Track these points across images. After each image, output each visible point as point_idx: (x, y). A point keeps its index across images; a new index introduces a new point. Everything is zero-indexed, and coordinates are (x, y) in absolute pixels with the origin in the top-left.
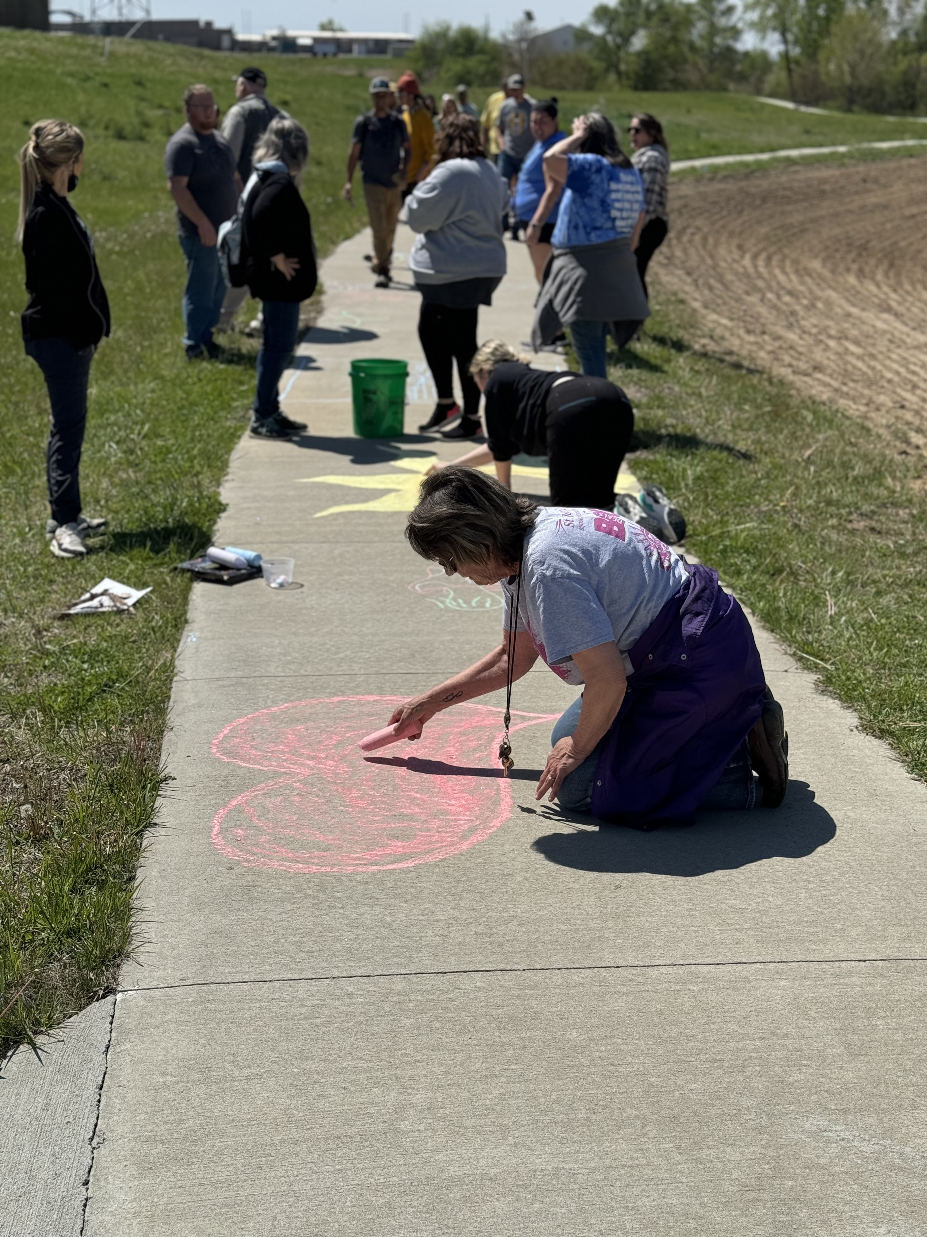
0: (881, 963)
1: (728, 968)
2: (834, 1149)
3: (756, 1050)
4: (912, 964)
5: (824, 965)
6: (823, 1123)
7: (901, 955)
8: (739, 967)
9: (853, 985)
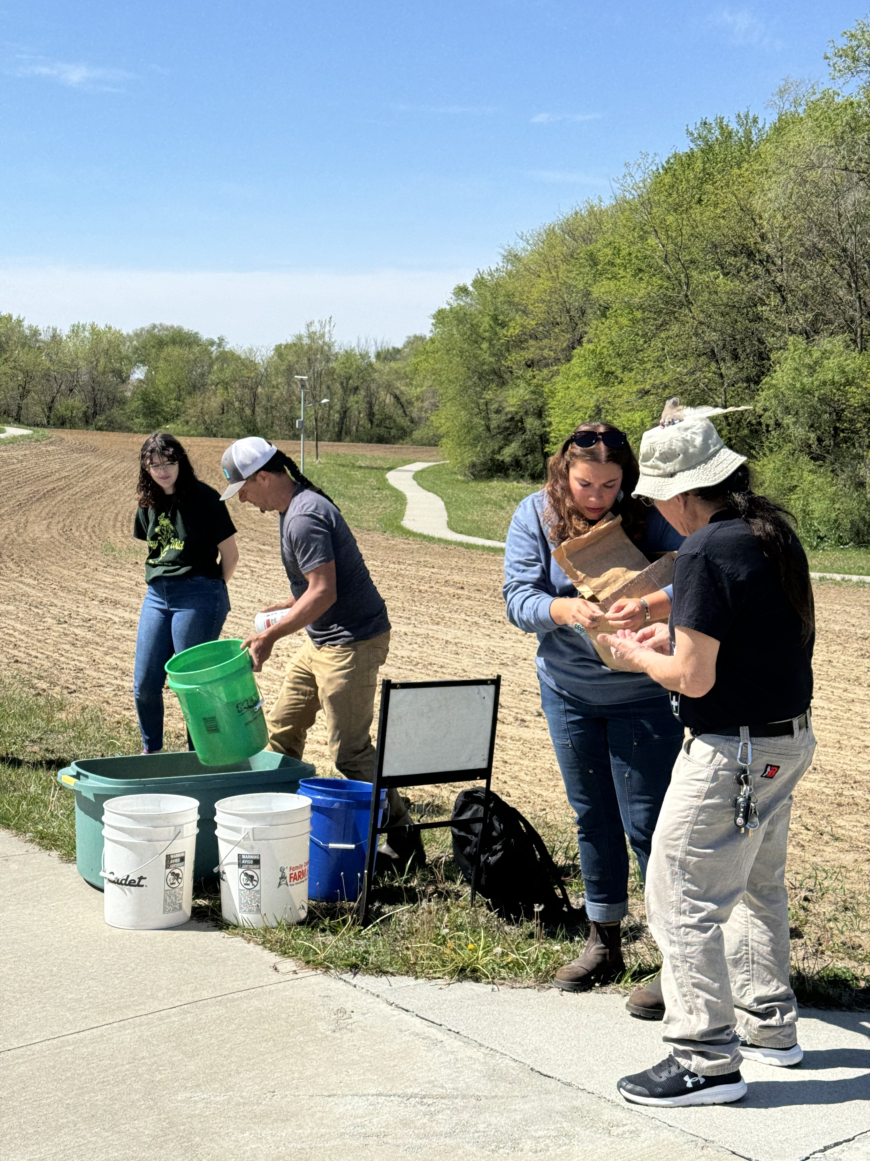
0: (186, 1006)
1: (87, 1032)
2: (200, 1105)
3: (128, 1070)
4: (205, 1002)
5: (150, 1016)
6: (188, 1095)
7: (196, 999)
8: (95, 1030)
9: (174, 1022)
